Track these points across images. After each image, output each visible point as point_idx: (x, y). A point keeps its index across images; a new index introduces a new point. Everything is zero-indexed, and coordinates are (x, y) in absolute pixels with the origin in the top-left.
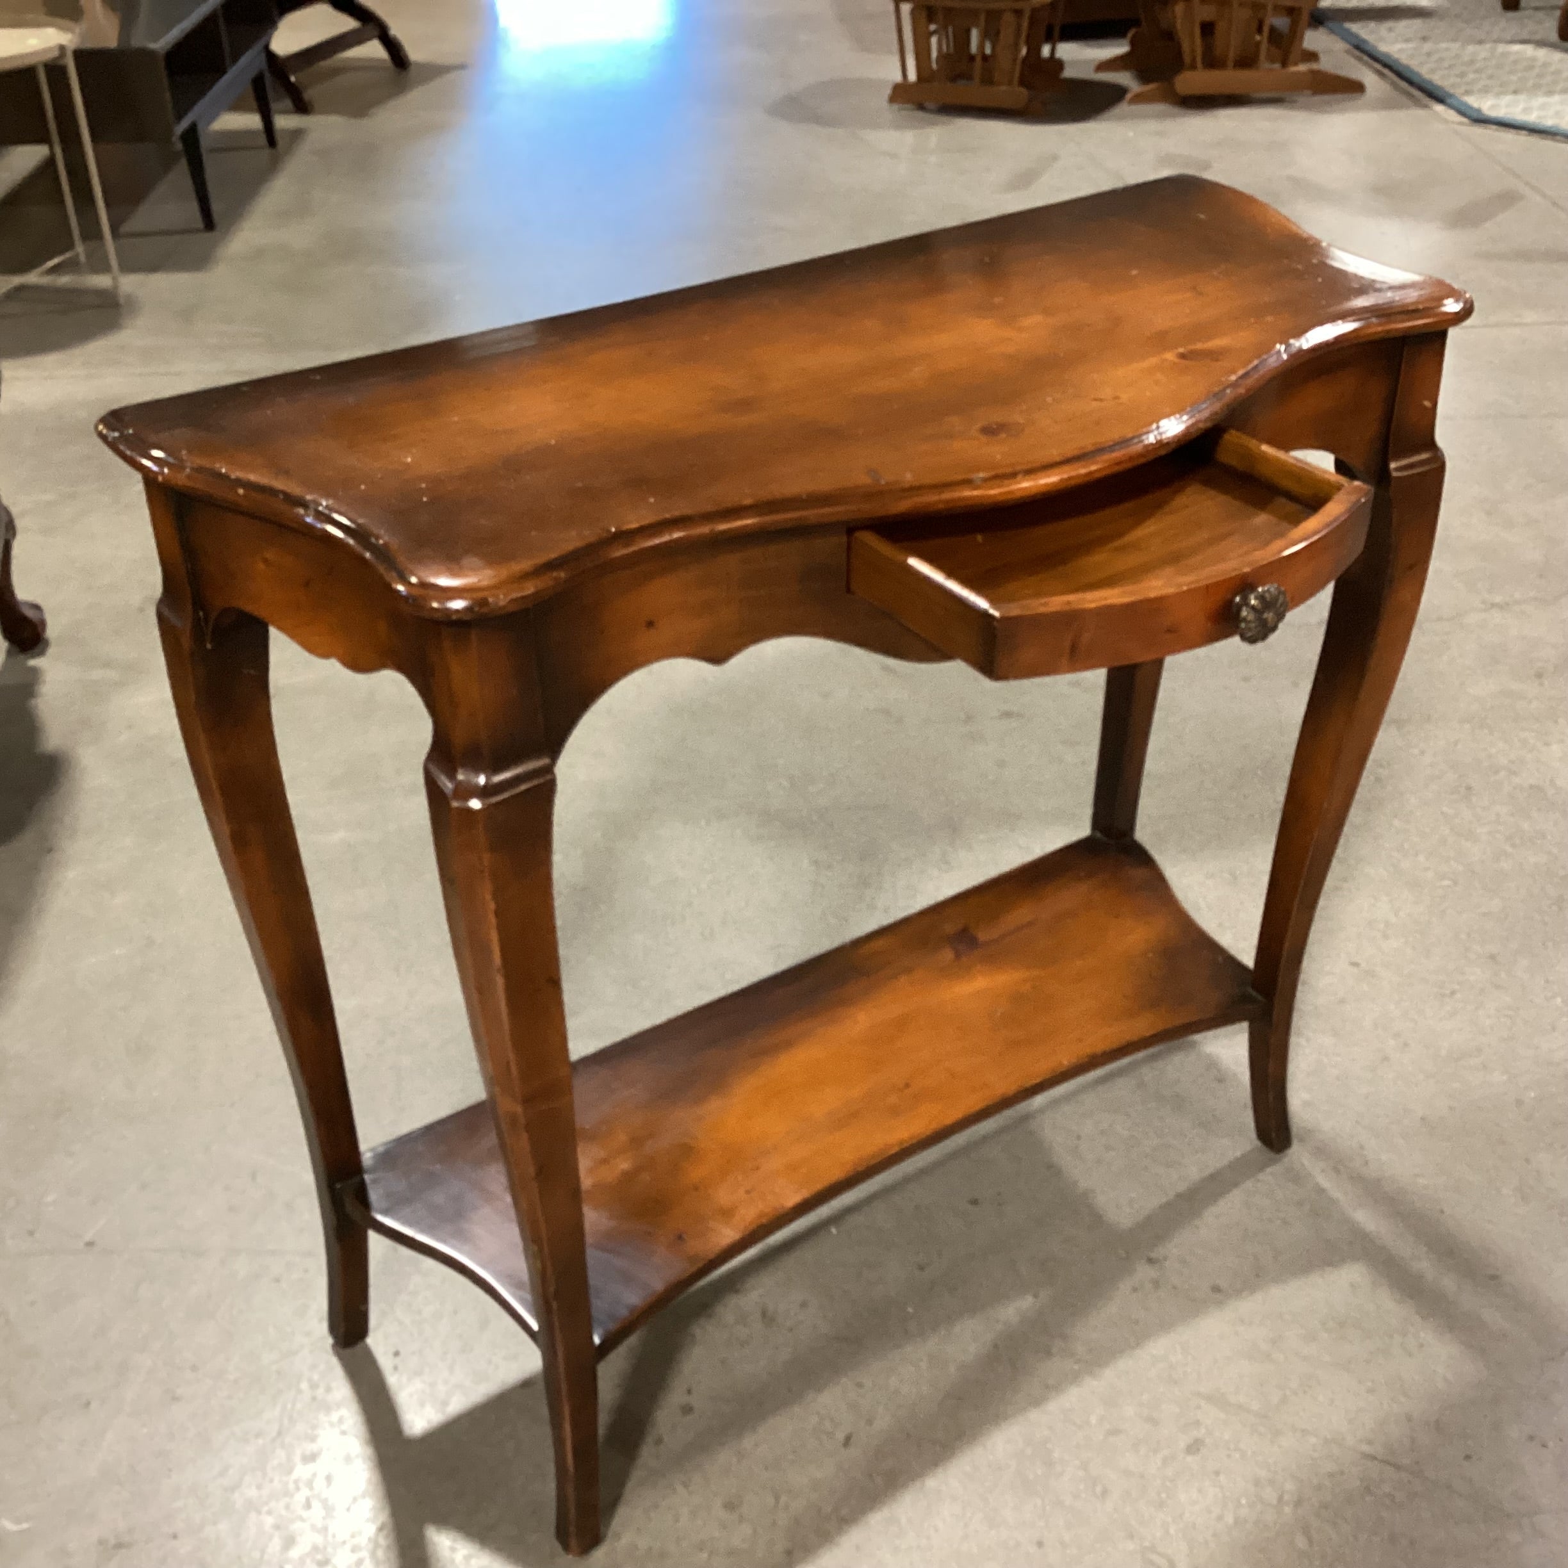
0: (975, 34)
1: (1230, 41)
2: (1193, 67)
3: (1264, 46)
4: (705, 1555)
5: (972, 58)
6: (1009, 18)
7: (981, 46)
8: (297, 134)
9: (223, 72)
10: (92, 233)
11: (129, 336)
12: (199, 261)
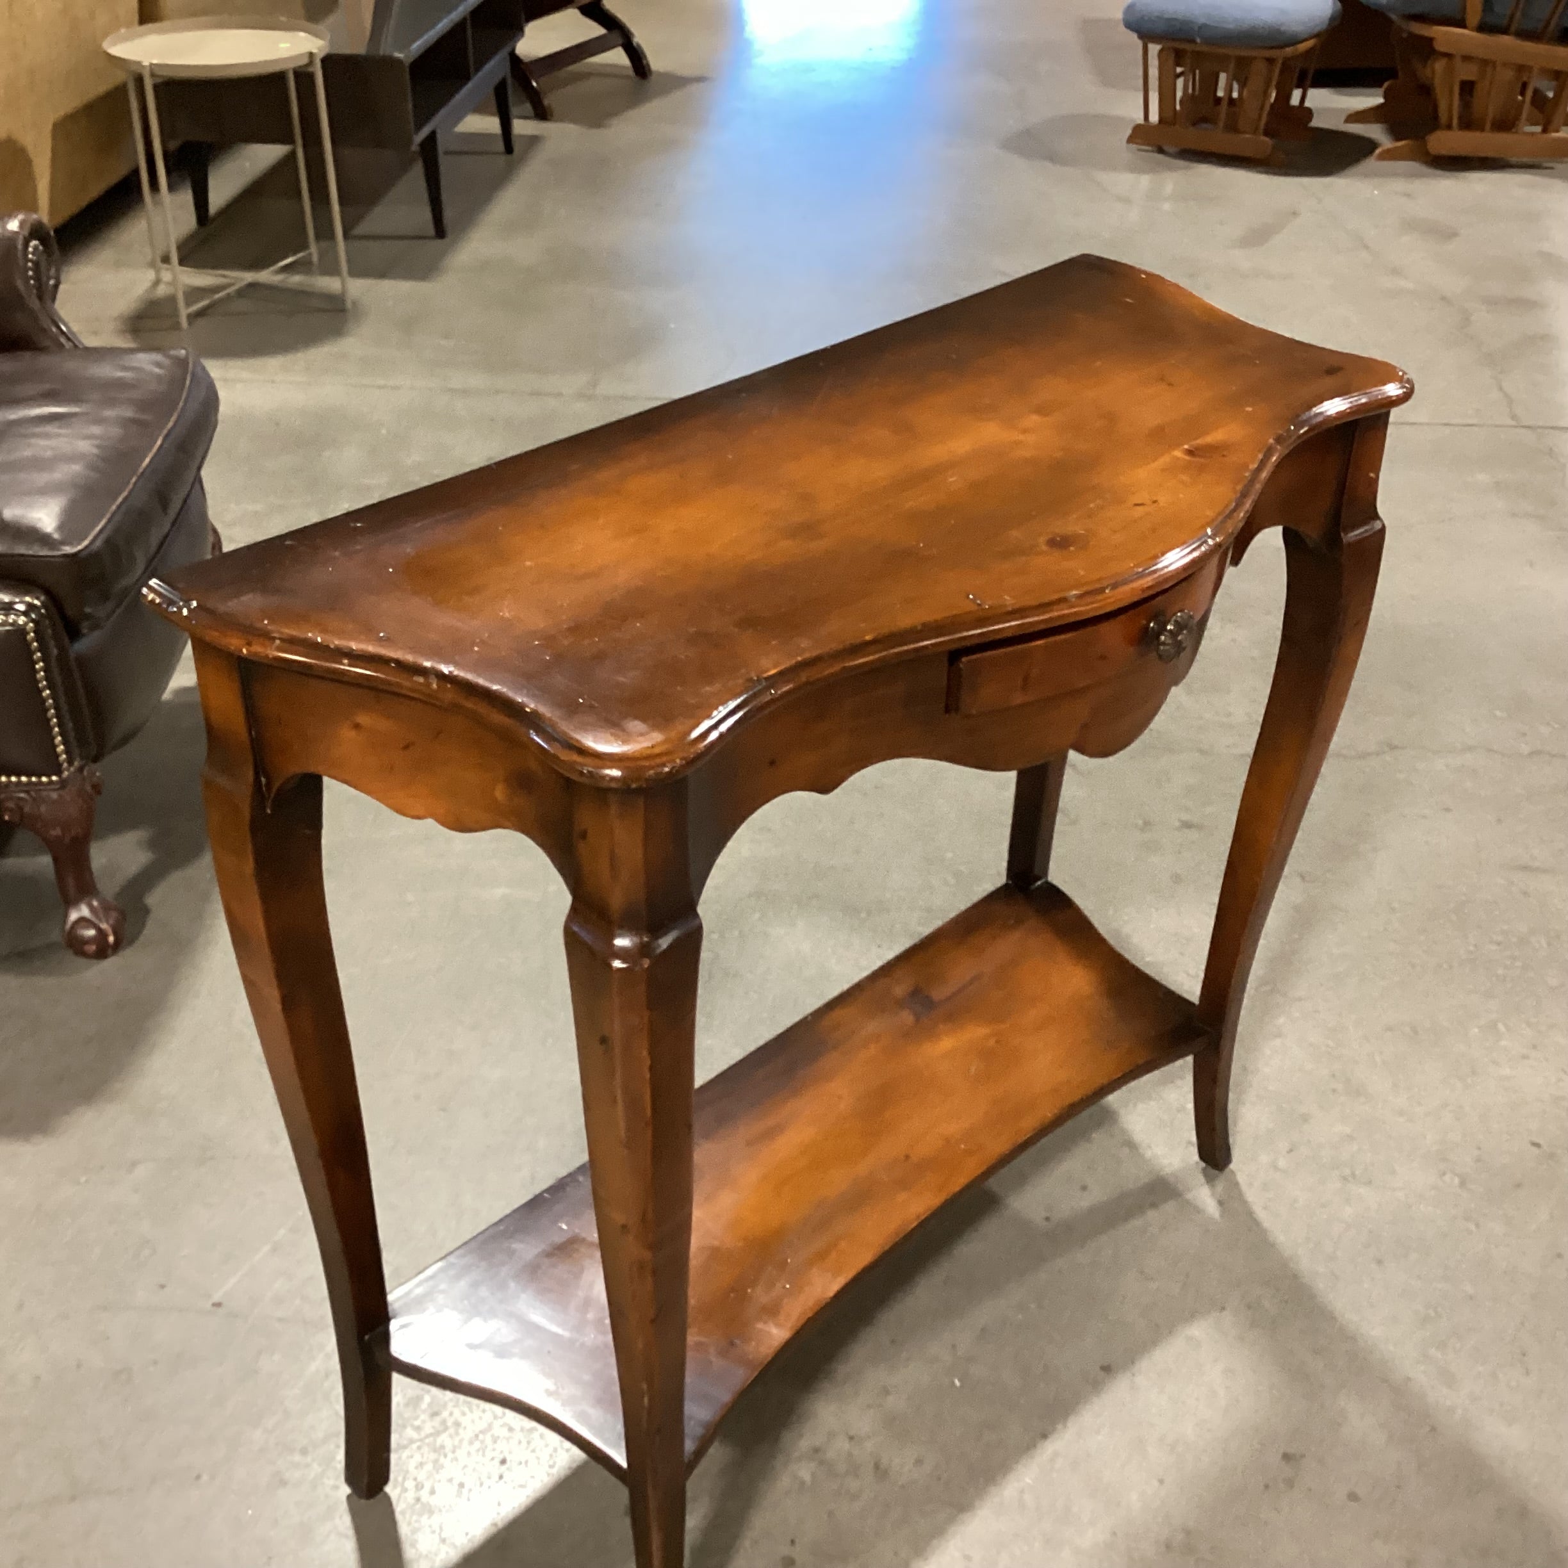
0: (1223, 77)
1: (1490, 103)
2: (1449, 127)
3: (1526, 108)
5: (1218, 101)
6: (1260, 67)
7: (1230, 90)
8: (534, 141)
9: (468, 78)
10: (325, 232)
11: (351, 345)
12: (425, 271)
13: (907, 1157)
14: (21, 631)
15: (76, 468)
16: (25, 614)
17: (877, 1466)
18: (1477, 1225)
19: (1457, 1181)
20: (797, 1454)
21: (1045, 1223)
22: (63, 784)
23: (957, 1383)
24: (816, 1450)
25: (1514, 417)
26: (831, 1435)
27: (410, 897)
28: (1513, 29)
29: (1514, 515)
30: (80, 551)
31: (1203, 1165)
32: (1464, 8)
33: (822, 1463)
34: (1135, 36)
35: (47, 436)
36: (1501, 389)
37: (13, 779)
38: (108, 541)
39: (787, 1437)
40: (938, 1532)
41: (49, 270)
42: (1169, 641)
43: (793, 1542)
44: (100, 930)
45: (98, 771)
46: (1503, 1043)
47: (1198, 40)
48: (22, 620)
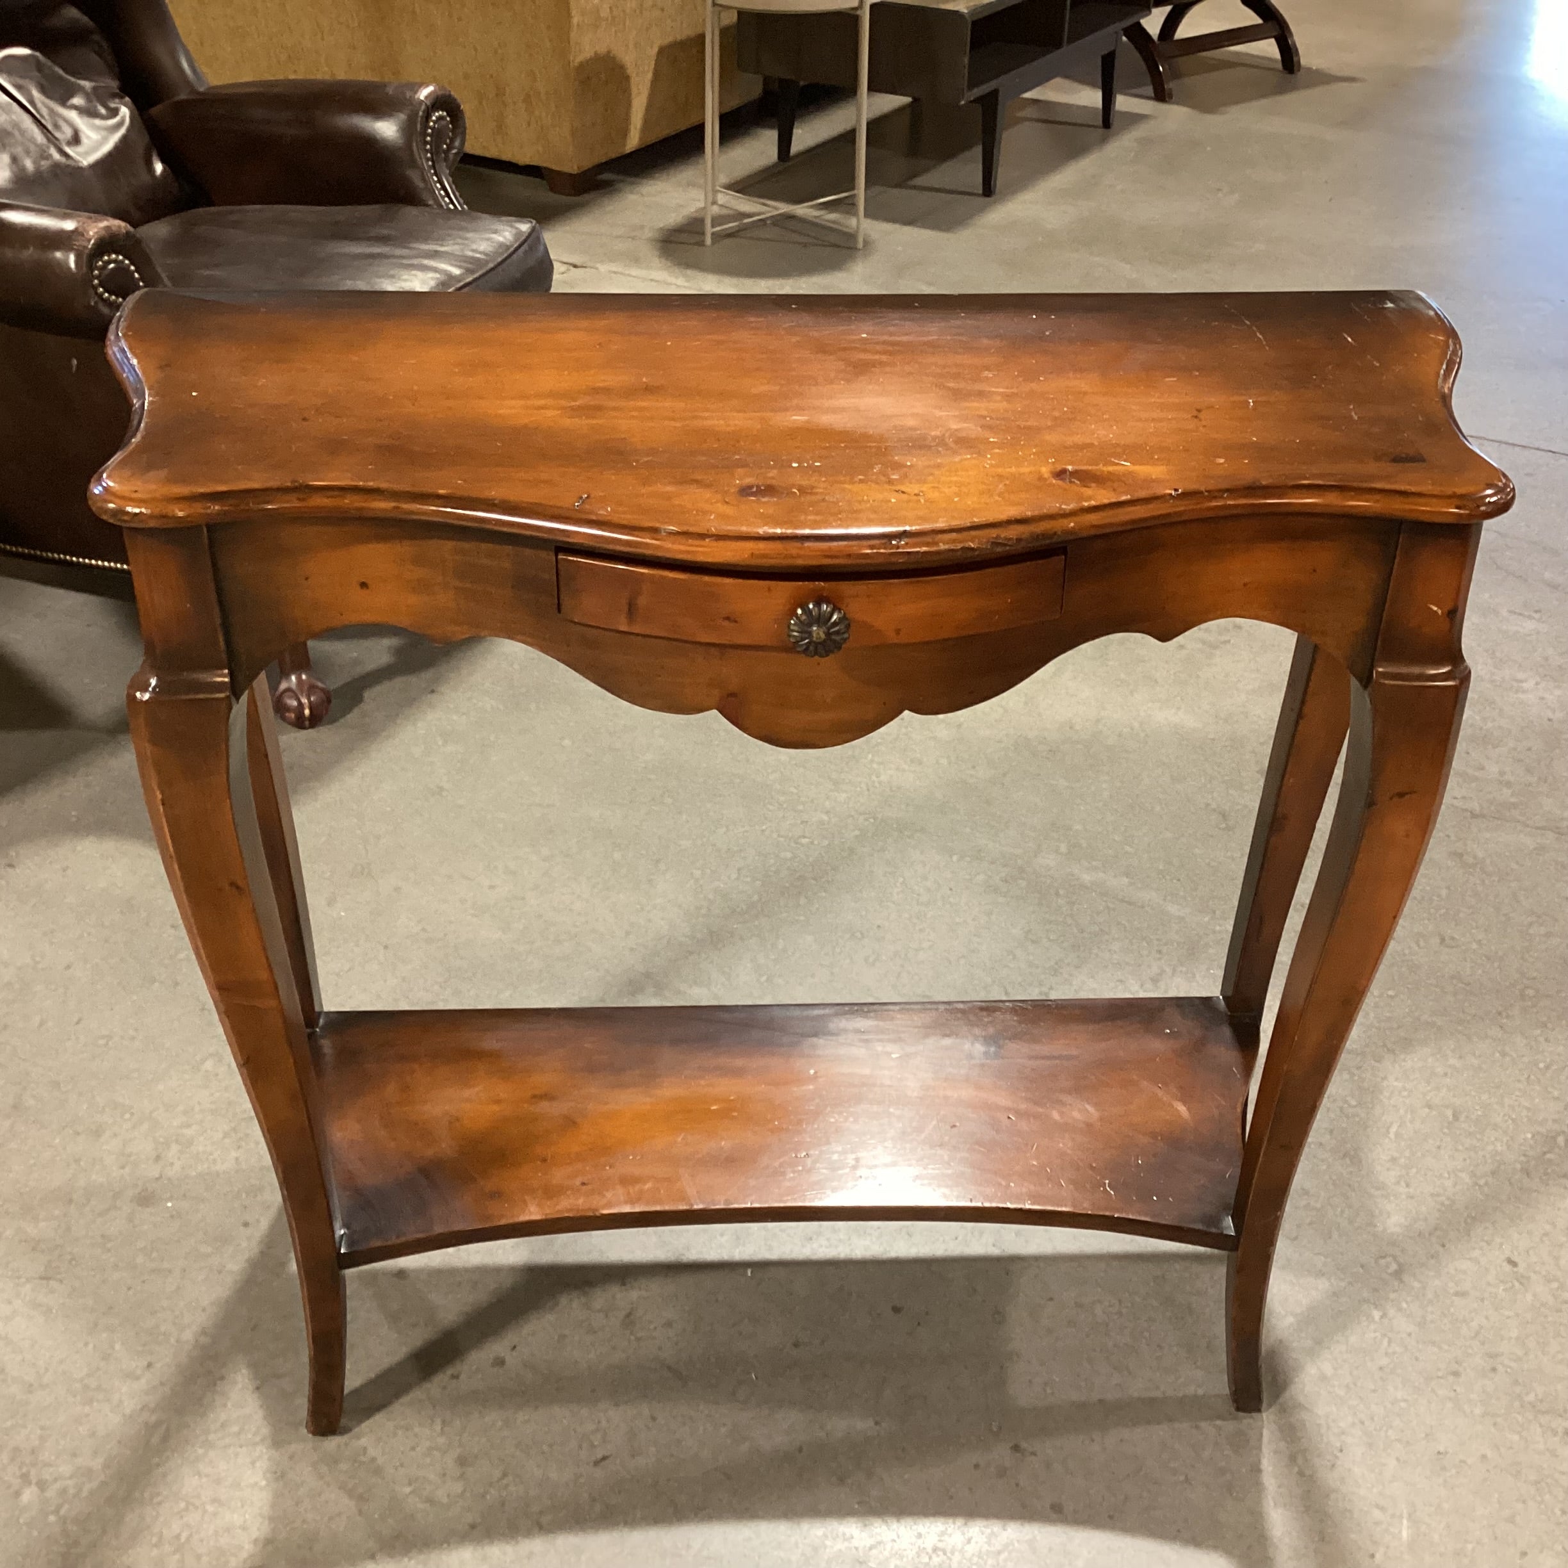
4: (408, 1490)
9: (1058, 46)
12: (951, 223)
44: (300, 704)
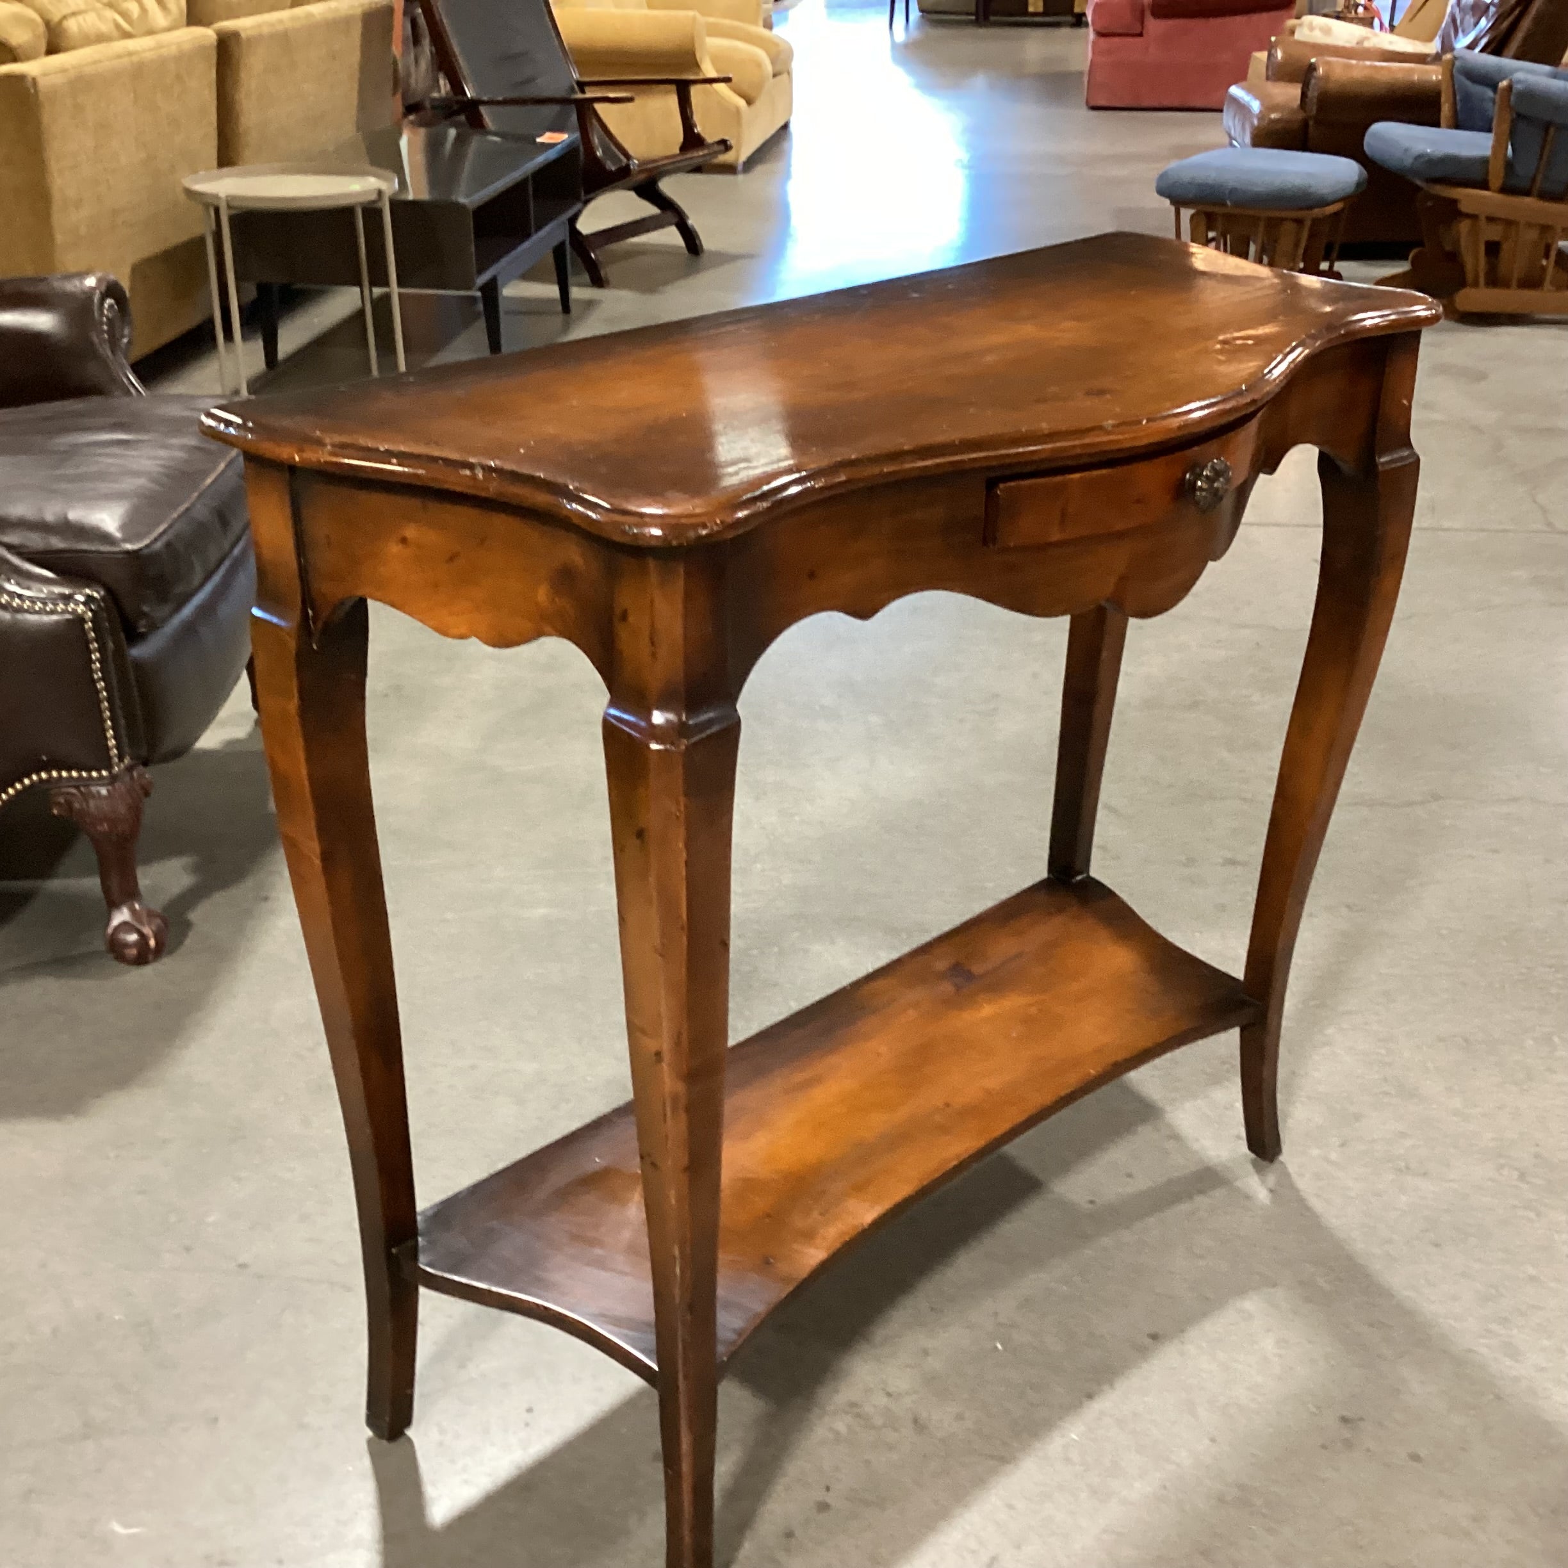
1: (1514, 262)
2: (1476, 284)
3: (1550, 270)
6: (1289, 228)
8: (590, 304)
9: (528, 236)
13: (947, 1105)
14: (80, 620)
15: (142, 481)
16: (84, 604)
17: (916, 1421)
18: (1538, 1214)
19: (1515, 1174)
20: (832, 1408)
21: (1090, 1206)
22: (113, 779)
23: (999, 1346)
24: (853, 1405)
25: (1549, 524)
26: (868, 1391)
27: (449, 916)
28: (1535, 191)
29: (1552, 605)
30: (140, 550)
31: (1253, 1156)
32: (1487, 173)
33: (858, 1416)
34: (1167, 202)
35: (115, 456)
36: (1535, 502)
37: (64, 774)
38: (168, 545)
39: (822, 1393)
40: (980, 1482)
41: (122, 330)
42: (1205, 486)
43: (828, 1489)
44: (143, 938)
45: (148, 774)
46: (1559, 1053)
47: (1229, 203)
48: (81, 609)
